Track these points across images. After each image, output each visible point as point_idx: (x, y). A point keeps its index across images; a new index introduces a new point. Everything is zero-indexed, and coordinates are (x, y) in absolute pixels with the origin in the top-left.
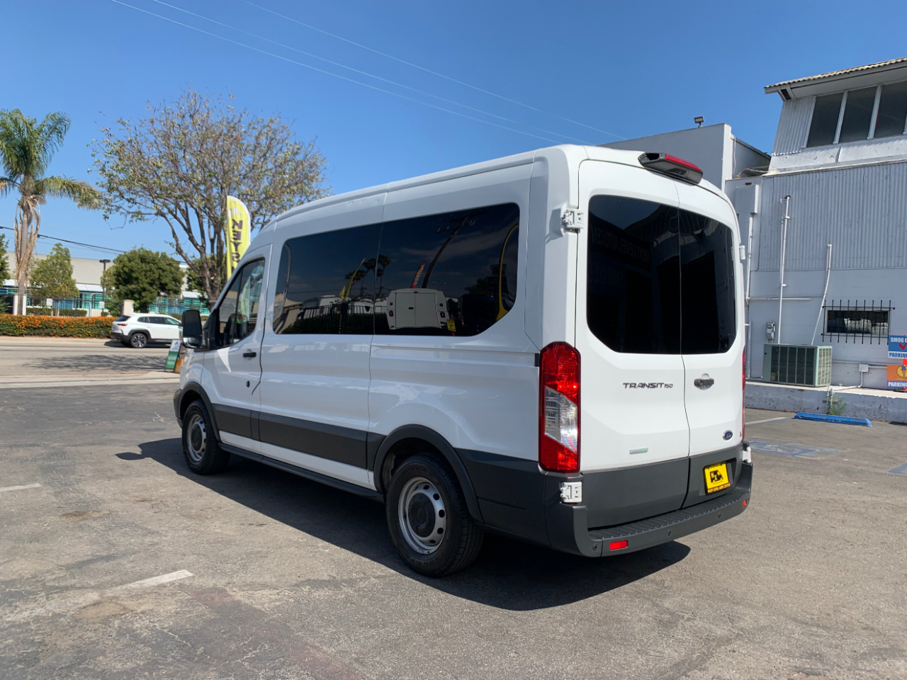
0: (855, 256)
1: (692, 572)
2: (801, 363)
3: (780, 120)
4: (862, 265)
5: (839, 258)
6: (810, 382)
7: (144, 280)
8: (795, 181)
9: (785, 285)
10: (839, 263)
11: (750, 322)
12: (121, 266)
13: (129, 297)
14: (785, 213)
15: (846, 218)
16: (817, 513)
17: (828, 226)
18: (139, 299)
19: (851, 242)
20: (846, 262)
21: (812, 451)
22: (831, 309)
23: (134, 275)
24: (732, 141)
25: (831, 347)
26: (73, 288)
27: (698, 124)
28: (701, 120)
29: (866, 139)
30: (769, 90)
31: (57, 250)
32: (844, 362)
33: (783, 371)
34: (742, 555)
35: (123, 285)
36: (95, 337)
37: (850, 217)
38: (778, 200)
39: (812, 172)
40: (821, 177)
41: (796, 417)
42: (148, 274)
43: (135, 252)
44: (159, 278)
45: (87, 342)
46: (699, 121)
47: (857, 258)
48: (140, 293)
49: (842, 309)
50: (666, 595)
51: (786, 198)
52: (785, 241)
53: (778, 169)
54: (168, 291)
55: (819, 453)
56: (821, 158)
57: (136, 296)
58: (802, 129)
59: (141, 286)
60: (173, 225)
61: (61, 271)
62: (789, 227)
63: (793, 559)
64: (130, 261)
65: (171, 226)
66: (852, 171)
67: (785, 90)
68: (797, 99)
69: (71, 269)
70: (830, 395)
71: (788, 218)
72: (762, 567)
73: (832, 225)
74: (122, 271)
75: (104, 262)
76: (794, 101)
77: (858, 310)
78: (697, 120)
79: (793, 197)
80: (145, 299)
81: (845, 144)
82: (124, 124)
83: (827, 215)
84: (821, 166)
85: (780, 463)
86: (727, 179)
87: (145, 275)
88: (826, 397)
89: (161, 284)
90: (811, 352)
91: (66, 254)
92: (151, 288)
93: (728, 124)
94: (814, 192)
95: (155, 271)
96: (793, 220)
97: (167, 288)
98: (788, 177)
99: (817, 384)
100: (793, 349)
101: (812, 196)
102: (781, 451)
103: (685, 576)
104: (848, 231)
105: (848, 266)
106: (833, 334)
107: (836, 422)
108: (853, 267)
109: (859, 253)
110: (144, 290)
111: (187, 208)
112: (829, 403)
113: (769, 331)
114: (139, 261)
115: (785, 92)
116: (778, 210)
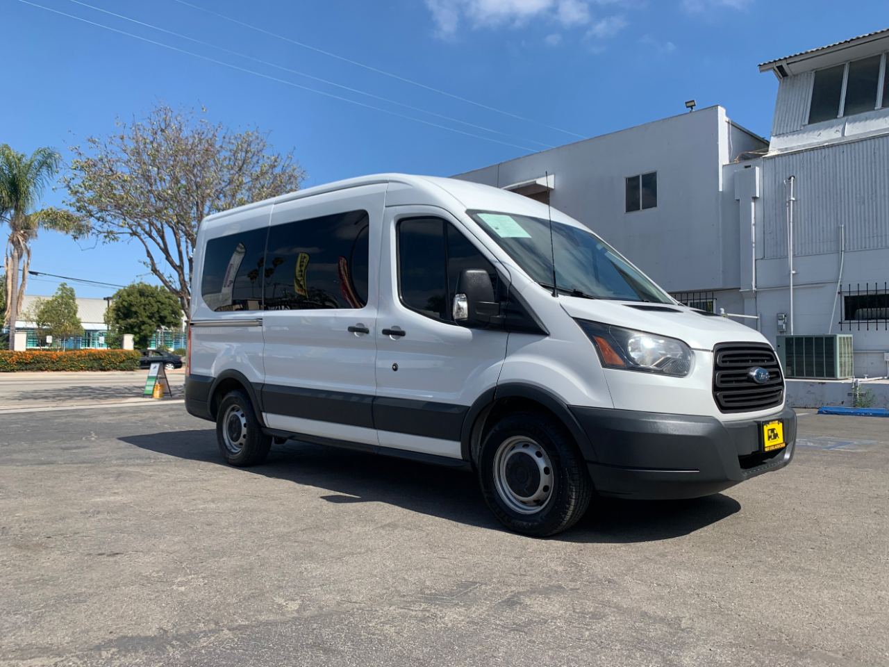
0: (871, 235)
1: (723, 603)
2: (819, 354)
3: (778, 99)
4: (880, 244)
5: (853, 239)
6: (832, 374)
7: (143, 314)
8: (798, 160)
9: (794, 272)
10: (853, 244)
11: (759, 315)
12: (121, 300)
13: (130, 331)
14: (790, 195)
15: (858, 196)
16: (881, 512)
17: (839, 205)
18: (139, 333)
19: (865, 220)
20: (861, 243)
21: (849, 443)
22: (848, 295)
23: (133, 309)
24: (727, 124)
25: (851, 336)
26: (79, 327)
27: (690, 109)
28: (692, 104)
29: (874, 110)
30: (763, 67)
31: (62, 289)
32: (867, 352)
33: (799, 365)
34: (793, 573)
35: (123, 320)
36: (88, 370)
37: (862, 194)
38: (781, 182)
39: (816, 149)
40: (827, 154)
41: (819, 413)
42: (147, 307)
43: (133, 286)
44: (158, 311)
45: (79, 375)
46: (690, 105)
47: (873, 237)
48: (140, 328)
49: (860, 294)
50: (684, 643)
51: (790, 178)
52: (791, 224)
53: (779, 150)
54: (169, 324)
55: (859, 446)
56: (826, 135)
57: (136, 330)
58: (802, 106)
59: (140, 319)
60: (147, 244)
61: (66, 311)
62: (795, 210)
63: (868, 577)
64: (129, 296)
65: (145, 245)
66: (861, 144)
67: (781, 66)
68: (795, 75)
69: (77, 308)
70: (856, 387)
71: (794, 199)
72: (826, 591)
73: (843, 203)
74: (121, 306)
75: (107, 299)
76: (791, 78)
77: (879, 293)
78: (688, 105)
79: (798, 177)
80: (144, 332)
81: (850, 117)
82: (94, 142)
83: (837, 194)
84: (826, 142)
85: (814, 457)
86: (724, 164)
87: (144, 309)
88: (851, 391)
89: (160, 317)
90: (830, 341)
91: (71, 294)
92: (151, 321)
93: (722, 106)
94: (820, 169)
95: (154, 304)
96: (799, 202)
97: (166, 321)
98: (791, 157)
99: (839, 377)
100: (809, 339)
101: (818, 175)
102: (812, 444)
103: (712, 609)
104: (860, 209)
105: (863, 247)
106: (852, 321)
107: (866, 415)
108: (869, 247)
109: (875, 231)
110: (143, 323)
111: (162, 227)
112: (856, 395)
113: (780, 323)
114: (138, 295)
115: (781, 68)
116: (782, 191)
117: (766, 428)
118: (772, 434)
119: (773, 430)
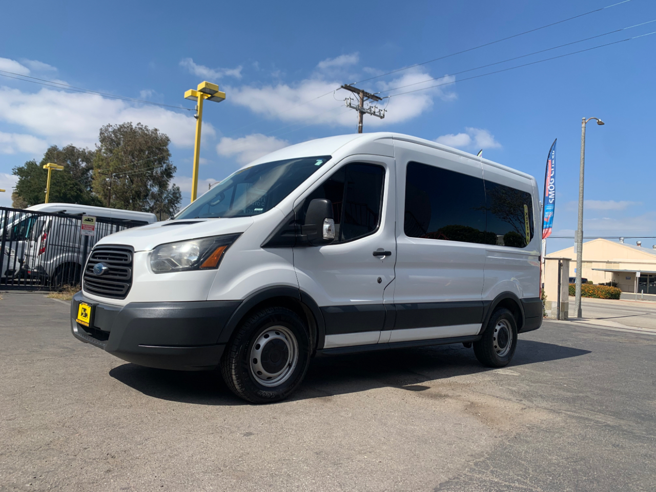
117: (81, 306)
118: (84, 313)
119: (85, 310)
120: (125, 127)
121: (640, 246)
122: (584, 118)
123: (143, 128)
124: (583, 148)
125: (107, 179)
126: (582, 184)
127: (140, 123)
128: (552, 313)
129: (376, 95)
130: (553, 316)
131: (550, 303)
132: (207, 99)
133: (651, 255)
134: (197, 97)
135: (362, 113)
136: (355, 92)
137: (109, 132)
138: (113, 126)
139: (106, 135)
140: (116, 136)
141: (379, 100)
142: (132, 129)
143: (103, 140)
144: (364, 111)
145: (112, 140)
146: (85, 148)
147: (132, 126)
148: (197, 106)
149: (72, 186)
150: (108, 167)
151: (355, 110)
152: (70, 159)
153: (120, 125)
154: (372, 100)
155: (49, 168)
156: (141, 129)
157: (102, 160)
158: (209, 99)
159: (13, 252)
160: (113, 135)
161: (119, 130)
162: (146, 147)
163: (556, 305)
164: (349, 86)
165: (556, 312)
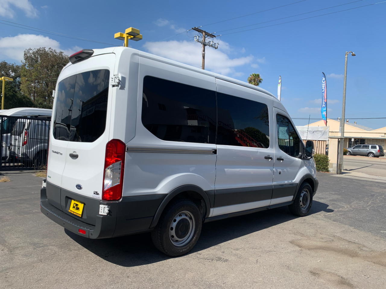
120: (41, 50)
121: (348, 122)
122: (347, 52)
123: (53, 51)
124: (346, 70)
125: (32, 84)
126: (345, 92)
127: (51, 48)
128: (333, 170)
129: (213, 34)
130: (334, 172)
131: (332, 164)
132: (130, 39)
133: (355, 127)
134: (124, 38)
135: (205, 45)
136: (200, 32)
137: (30, 53)
138: (33, 50)
139: (28, 55)
140: (35, 56)
141: (214, 37)
142: (45, 51)
143: (26, 58)
144: (206, 44)
145: (32, 59)
146: (14, 63)
147: (45, 50)
148: (125, 44)
149: (9, 89)
150: (31, 76)
151: (201, 43)
152: (3, 70)
153: (37, 49)
154: (210, 37)
155: (3, 80)
156: (52, 52)
157: (27, 72)
158: (131, 39)
159: (4, 144)
160: (33, 56)
161: (37, 52)
162: (56, 63)
163: (336, 165)
164: (197, 28)
165: (336, 169)
